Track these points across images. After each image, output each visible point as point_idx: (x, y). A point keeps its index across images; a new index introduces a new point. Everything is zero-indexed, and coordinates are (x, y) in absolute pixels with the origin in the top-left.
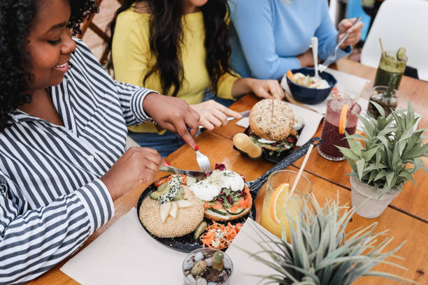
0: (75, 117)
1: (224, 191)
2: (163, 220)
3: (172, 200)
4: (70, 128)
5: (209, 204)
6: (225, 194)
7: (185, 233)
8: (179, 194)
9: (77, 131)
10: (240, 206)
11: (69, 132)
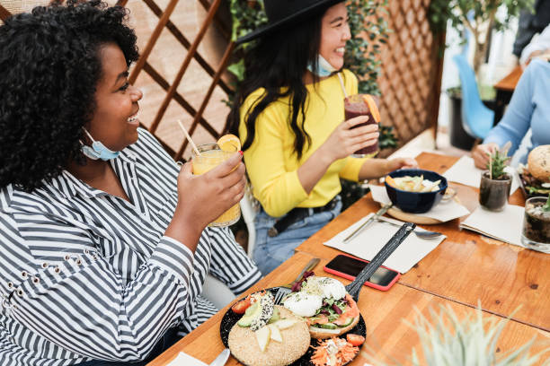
0: (146, 200)
1: (327, 301)
2: (263, 348)
3: (268, 322)
4: (143, 211)
5: (313, 319)
6: (328, 305)
7: (295, 359)
8: (276, 314)
9: (151, 215)
10: (348, 315)
11: (142, 215)
